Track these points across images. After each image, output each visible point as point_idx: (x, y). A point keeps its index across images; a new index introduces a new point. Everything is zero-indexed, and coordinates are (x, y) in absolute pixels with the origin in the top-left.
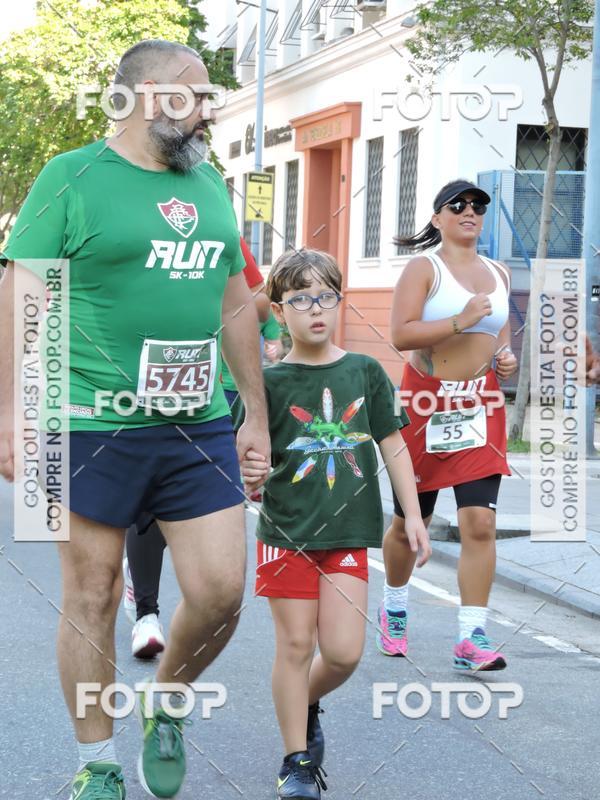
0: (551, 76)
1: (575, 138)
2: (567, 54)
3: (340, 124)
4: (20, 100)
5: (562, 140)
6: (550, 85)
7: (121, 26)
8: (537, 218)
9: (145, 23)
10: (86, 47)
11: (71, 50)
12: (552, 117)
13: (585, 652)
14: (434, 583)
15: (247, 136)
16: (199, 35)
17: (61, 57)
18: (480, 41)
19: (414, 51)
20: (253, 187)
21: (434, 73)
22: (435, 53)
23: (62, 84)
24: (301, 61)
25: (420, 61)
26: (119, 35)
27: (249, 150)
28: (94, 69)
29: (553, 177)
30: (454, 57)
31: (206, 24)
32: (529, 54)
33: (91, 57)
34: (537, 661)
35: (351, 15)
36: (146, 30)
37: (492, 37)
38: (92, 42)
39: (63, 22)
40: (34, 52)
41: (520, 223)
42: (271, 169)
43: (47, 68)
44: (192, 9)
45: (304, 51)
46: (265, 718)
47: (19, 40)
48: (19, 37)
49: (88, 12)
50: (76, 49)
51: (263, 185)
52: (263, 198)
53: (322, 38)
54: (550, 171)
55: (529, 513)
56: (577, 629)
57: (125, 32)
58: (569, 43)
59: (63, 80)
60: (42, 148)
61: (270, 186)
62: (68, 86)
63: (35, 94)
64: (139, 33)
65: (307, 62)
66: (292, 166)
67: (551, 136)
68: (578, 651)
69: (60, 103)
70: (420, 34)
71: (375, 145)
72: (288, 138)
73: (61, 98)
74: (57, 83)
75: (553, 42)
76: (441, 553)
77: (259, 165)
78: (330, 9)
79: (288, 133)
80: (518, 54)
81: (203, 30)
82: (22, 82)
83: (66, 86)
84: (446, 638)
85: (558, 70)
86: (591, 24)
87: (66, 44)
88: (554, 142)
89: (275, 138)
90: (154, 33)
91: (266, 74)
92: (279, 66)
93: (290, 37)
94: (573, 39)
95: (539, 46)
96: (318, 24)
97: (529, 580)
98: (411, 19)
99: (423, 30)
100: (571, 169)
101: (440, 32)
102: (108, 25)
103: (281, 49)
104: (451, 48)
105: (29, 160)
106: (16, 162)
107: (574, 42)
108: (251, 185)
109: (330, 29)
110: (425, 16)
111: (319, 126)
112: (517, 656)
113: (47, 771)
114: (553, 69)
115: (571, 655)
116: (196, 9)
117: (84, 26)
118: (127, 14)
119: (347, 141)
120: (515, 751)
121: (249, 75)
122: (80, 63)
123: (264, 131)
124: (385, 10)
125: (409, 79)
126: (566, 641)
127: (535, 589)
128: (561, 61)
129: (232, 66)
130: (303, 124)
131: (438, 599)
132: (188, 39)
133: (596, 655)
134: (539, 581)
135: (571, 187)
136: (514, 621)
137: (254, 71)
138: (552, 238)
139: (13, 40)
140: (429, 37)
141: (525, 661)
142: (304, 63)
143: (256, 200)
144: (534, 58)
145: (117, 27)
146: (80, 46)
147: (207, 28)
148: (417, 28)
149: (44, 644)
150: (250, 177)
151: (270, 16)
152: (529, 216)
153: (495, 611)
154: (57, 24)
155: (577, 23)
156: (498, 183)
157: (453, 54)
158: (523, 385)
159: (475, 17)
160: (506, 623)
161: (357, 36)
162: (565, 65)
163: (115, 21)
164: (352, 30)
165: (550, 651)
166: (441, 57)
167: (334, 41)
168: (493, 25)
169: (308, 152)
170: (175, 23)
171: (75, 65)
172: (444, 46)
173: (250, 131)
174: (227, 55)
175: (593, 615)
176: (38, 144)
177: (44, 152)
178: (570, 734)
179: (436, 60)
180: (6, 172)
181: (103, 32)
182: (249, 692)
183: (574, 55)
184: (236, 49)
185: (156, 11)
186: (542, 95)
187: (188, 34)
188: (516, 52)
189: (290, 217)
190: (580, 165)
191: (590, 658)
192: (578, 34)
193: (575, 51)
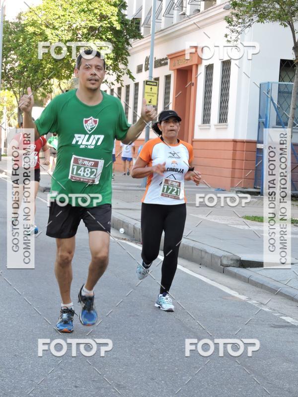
0: (297, 35)
3: (192, 57)
6: (297, 40)
8: (289, 106)
9: (96, 5)
10: (67, 16)
11: (59, 17)
12: (297, 56)
14: (231, 289)
15: (146, 62)
16: (123, 11)
17: (54, 21)
18: (263, 17)
19: (229, 22)
20: (148, 88)
21: (239, 33)
22: (239, 23)
23: (54, 34)
24: (173, 26)
25: (232, 27)
26: (83, 10)
27: (147, 69)
28: (70, 27)
29: (297, 86)
30: (249, 25)
31: (127, 6)
32: (287, 24)
33: (69, 21)
34: (282, 330)
35: (199, 3)
36: (97, 8)
37: (268, 16)
38: (70, 14)
39: (55, 4)
40: (41, 18)
41: (281, 108)
42: (157, 79)
43: (47, 26)
45: (175, 21)
48: (33, 11)
50: (62, 17)
51: (153, 87)
52: (152, 93)
53: (184, 14)
54: (295, 83)
57: (86, 9)
60: (44, 66)
61: (156, 87)
62: (58, 35)
63: (40, 39)
64: (93, 10)
65: (176, 26)
66: (168, 78)
67: (296, 66)
70: (232, 14)
71: (210, 68)
72: (166, 64)
74: (52, 34)
76: (236, 273)
77: (151, 77)
79: (166, 61)
81: (125, 9)
82: (34, 33)
84: (236, 316)
87: (56, 15)
88: (297, 69)
89: (160, 63)
90: (100, 10)
91: (156, 31)
92: (163, 27)
93: (168, 14)
95: (292, 20)
96: (182, 7)
97: (279, 288)
98: (228, 6)
99: (234, 11)
101: (242, 12)
102: (78, 5)
103: (163, 19)
104: (248, 21)
105: (37, 72)
106: (31, 73)
108: (146, 86)
109: (188, 10)
110: (235, 4)
111: (182, 58)
112: (272, 327)
117: (65, 6)
119: (195, 66)
120: (268, 375)
121: (147, 32)
122: (63, 24)
123: (154, 60)
124: (216, 1)
125: (226, 36)
126: (296, 319)
129: (139, 27)
130: (173, 57)
131: (233, 297)
132: (117, 13)
136: (271, 309)
137: (150, 30)
139: (30, 12)
140: (237, 15)
141: (276, 329)
142: (174, 26)
143: (149, 94)
144: (289, 26)
145: (82, 7)
147: (127, 8)
148: (231, 10)
150: (146, 83)
151: (158, 3)
152: (285, 105)
153: (262, 303)
156: (270, 88)
159: (260, 6)
160: (266, 309)
161: (202, 13)
163: (81, 4)
164: (199, 11)
165: (288, 324)
166: (242, 25)
167: (190, 16)
168: (269, 9)
169: (176, 70)
170: (111, 5)
171: (61, 25)
172: (244, 20)
173: (147, 60)
174: (136, 21)
176: (42, 64)
177: (44, 68)
179: (240, 27)
180: (26, 78)
181: (75, 9)
184: (141, 19)
186: (293, 45)
187: (117, 11)
188: (280, 23)
189: (166, 103)
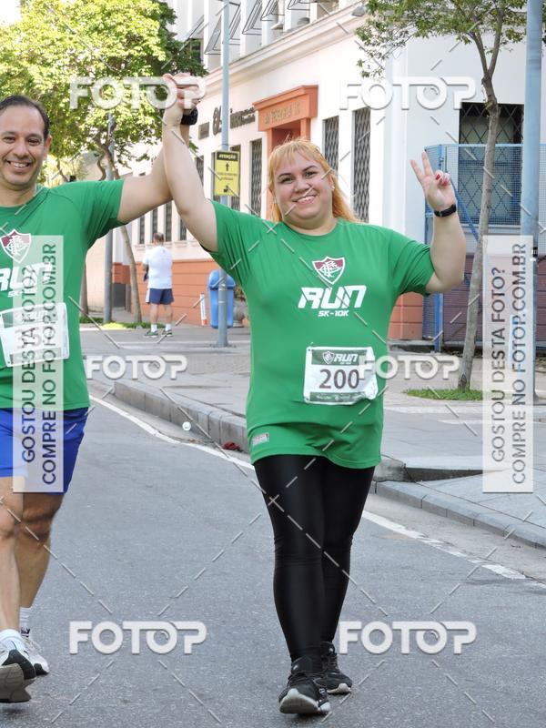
0: (489, 58)
1: (512, 115)
2: (504, 38)
3: (298, 105)
4: (7, 90)
5: (501, 116)
6: (488, 66)
7: (98, 21)
8: (480, 187)
9: (119, 18)
10: (67, 41)
11: (53, 43)
12: (491, 95)
13: (530, 578)
14: (392, 520)
15: (214, 118)
16: (170, 28)
17: (43, 51)
18: (425, 27)
19: (364, 38)
20: (221, 164)
21: (383, 58)
22: (383, 39)
23: (45, 74)
24: (262, 49)
25: (370, 48)
26: (96, 29)
27: (217, 131)
28: (74, 60)
29: (493, 149)
30: (401, 43)
31: (175, 17)
32: (470, 39)
33: (72, 50)
34: (486, 587)
35: (307, 6)
36: (120, 24)
37: (434, 24)
39: (45, 18)
40: (18, 46)
41: (464, 192)
42: (237, 148)
43: (31, 61)
44: (162, 4)
45: (265, 40)
46: (242, 643)
47: (5, 36)
48: (6, 33)
49: (68, 9)
50: (58, 43)
51: (230, 163)
52: (229, 174)
53: (280, 28)
54: (490, 145)
55: (481, 454)
56: (522, 558)
57: (102, 26)
58: (505, 28)
59: (45, 71)
61: (237, 163)
62: (51, 76)
63: (20, 85)
64: (114, 27)
65: (267, 50)
66: (256, 145)
67: (490, 112)
68: (523, 577)
69: (43, 92)
70: (370, 22)
71: (332, 124)
72: (252, 120)
73: (45, 88)
74: (41, 74)
75: (490, 27)
76: (398, 492)
77: (226, 144)
78: (288, 2)
79: (251, 115)
80: (459, 38)
81: (172, 22)
82: (8, 74)
83: (48, 76)
84: (403, 568)
85: (495, 52)
86: (524, 9)
87: (48, 38)
88: (493, 118)
89: (240, 119)
90: (128, 27)
91: (230, 61)
92: (243, 53)
93: (252, 28)
94: (509, 24)
95: (478, 30)
96: (277, 15)
97: (478, 515)
98: (361, 9)
99: (372, 18)
100: (510, 142)
101: (387, 19)
102: (86, 20)
103: (243, 37)
104: (398, 35)
107: (510, 27)
108: (218, 162)
109: (288, 20)
110: (374, 6)
111: (280, 108)
112: (468, 583)
113: (45, 694)
114: (491, 52)
115: (517, 581)
116: (166, 4)
117: (63, 21)
118: (103, 9)
119: (305, 121)
121: (215, 63)
122: (61, 55)
123: (230, 114)
124: (337, 1)
125: (360, 63)
126: (512, 569)
127: (484, 523)
128: (497, 44)
129: (199, 54)
130: (265, 106)
131: (396, 533)
132: (159, 31)
133: (540, 581)
134: (486, 516)
135: (510, 158)
136: (465, 552)
137: (219, 60)
138: (494, 206)
140: (378, 25)
141: (475, 587)
142: (265, 51)
143: (224, 176)
144: (473, 42)
145: (95, 22)
146: (61, 40)
147: (176, 21)
148: (366, 17)
150: (218, 156)
151: (233, 9)
152: (472, 186)
153: (448, 543)
154: (39, 21)
155: (512, 9)
156: (443, 156)
157: (400, 40)
158: (469, 339)
159: (419, 6)
160: (458, 554)
161: (313, 25)
162: (501, 48)
163: (92, 16)
164: (308, 20)
165: (497, 578)
166: (389, 43)
167: (289, 31)
168: (436, 13)
169: (271, 131)
170: (147, 17)
171: (56, 57)
172: (391, 33)
173: (217, 114)
174: (195, 45)
175: (536, 545)
178: (517, 651)
179: (384, 46)
181: (81, 27)
182: (227, 620)
183: (510, 39)
184: (202, 39)
185: (129, 7)
186: (482, 75)
187: (158, 26)
188: (457, 36)
189: (255, 191)
190: (517, 138)
191: (534, 584)
192: (513, 19)
193: (511, 34)
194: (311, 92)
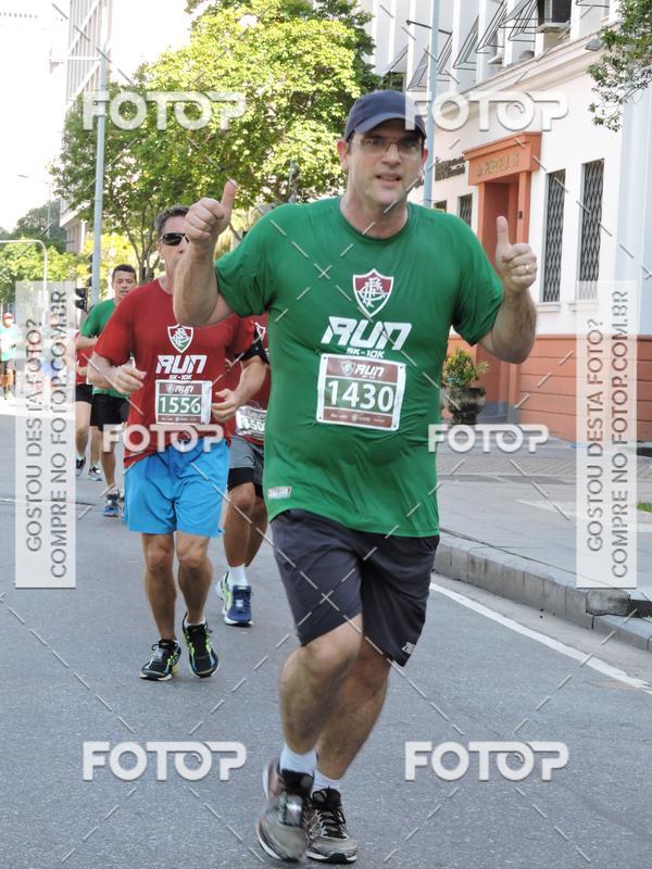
3: (517, 155)
7: (281, 49)
9: (307, 45)
10: (244, 71)
11: (227, 74)
14: (611, 664)
16: (366, 58)
17: (215, 82)
19: (598, 77)
21: (621, 102)
22: (621, 80)
23: (216, 111)
24: (477, 87)
25: (604, 89)
26: (279, 58)
28: (252, 95)
30: (642, 84)
31: (373, 46)
33: (249, 82)
35: (532, 37)
36: (308, 53)
38: (249, 66)
39: (218, 44)
40: (186, 77)
42: (442, 205)
44: (358, 31)
45: (480, 76)
47: (171, 63)
48: (171, 60)
49: (246, 33)
50: (233, 74)
53: (499, 62)
57: (286, 55)
60: (194, 180)
64: (300, 56)
65: (482, 88)
66: (465, 201)
69: (214, 132)
70: (605, 59)
71: (556, 179)
72: (461, 171)
73: (216, 127)
76: (620, 629)
77: (428, 199)
78: (508, 31)
79: (461, 165)
81: (370, 53)
84: (622, 725)
87: (221, 68)
89: (447, 170)
90: (317, 56)
92: (452, 90)
93: (465, 61)
96: (495, 46)
98: (596, 42)
99: (608, 54)
101: (626, 56)
102: (267, 47)
103: (454, 72)
104: (639, 74)
105: (180, 193)
106: (166, 196)
109: (508, 52)
110: (611, 39)
111: (495, 158)
116: (362, 30)
117: (240, 48)
118: (288, 35)
119: (525, 174)
122: (236, 88)
123: (435, 164)
124: (568, 32)
125: (593, 108)
130: (477, 156)
131: (614, 681)
132: (354, 62)
139: (165, 63)
140: (615, 63)
142: (479, 89)
145: (277, 50)
147: (374, 51)
148: (601, 52)
149: (179, 725)
151: (443, 38)
154: (211, 47)
157: (641, 81)
161: (538, 59)
163: (274, 43)
164: (532, 54)
166: (628, 84)
167: (512, 65)
169: (483, 185)
170: (340, 45)
171: (230, 90)
172: (631, 73)
174: (395, 79)
176: (190, 175)
177: (196, 184)
179: (622, 88)
180: (156, 206)
181: (261, 55)
184: (405, 73)
185: (319, 33)
187: (353, 58)
194: (534, 140)
